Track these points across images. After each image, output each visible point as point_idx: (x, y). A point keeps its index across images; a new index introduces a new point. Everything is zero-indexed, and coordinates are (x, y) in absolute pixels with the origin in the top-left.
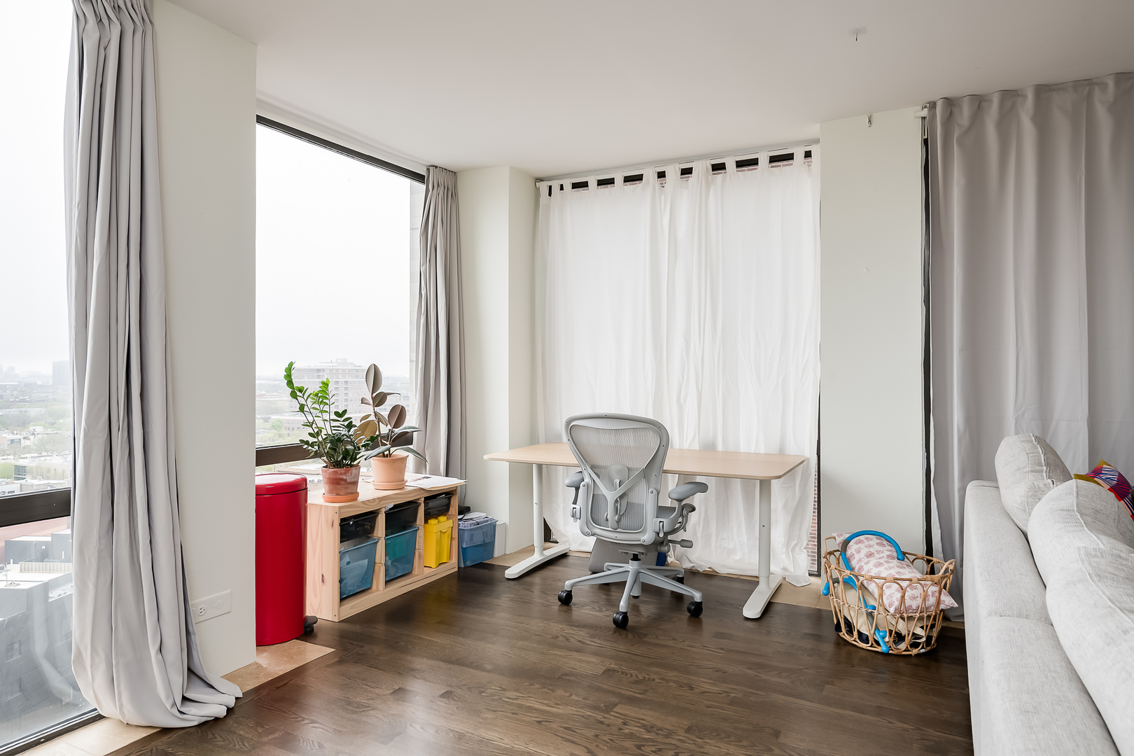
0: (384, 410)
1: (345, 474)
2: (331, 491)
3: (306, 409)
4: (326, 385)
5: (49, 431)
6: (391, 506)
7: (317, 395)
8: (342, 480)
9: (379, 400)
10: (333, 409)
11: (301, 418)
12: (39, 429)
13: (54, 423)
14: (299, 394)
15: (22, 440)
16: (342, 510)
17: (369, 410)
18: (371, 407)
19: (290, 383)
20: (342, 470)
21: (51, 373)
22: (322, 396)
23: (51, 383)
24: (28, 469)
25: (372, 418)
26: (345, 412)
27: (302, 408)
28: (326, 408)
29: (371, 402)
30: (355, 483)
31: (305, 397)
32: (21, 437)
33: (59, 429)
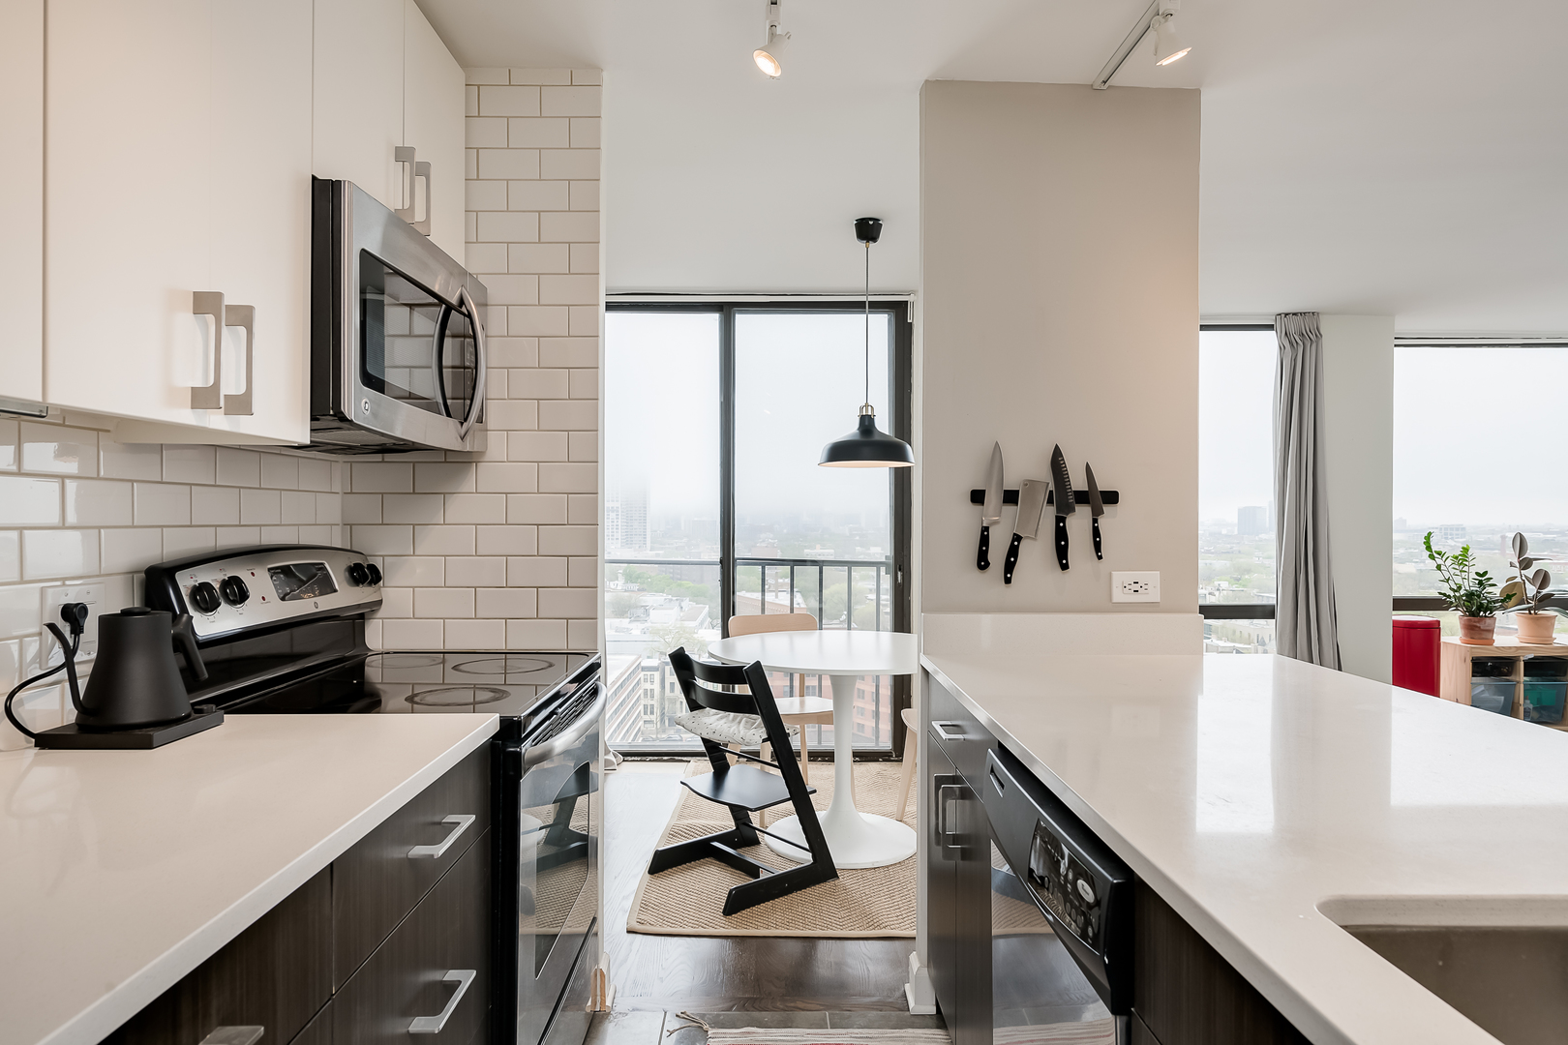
0: (1530, 572)
1: (1478, 622)
2: (1466, 635)
3: (1443, 567)
4: (1466, 550)
5: (1234, 588)
6: (1532, 656)
7: (1457, 558)
8: (1476, 626)
9: (1526, 564)
10: (1473, 570)
11: (1439, 575)
12: (1224, 585)
13: (1239, 580)
14: (1436, 555)
15: (1208, 596)
16: (1473, 650)
17: (1516, 572)
18: (1518, 570)
19: (1429, 548)
20: (1476, 619)
21: (1236, 521)
22: (1463, 558)
23: (1236, 533)
24: (1213, 628)
25: (1518, 580)
26: (1486, 573)
27: (1439, 567)
28: (1466, 569)
29: (1518, 565)
30: (1492, 631)
31: (1444, 559)
32: (1207, 592)
33: (1244, 586)
